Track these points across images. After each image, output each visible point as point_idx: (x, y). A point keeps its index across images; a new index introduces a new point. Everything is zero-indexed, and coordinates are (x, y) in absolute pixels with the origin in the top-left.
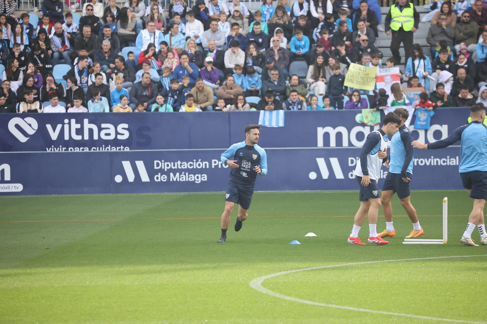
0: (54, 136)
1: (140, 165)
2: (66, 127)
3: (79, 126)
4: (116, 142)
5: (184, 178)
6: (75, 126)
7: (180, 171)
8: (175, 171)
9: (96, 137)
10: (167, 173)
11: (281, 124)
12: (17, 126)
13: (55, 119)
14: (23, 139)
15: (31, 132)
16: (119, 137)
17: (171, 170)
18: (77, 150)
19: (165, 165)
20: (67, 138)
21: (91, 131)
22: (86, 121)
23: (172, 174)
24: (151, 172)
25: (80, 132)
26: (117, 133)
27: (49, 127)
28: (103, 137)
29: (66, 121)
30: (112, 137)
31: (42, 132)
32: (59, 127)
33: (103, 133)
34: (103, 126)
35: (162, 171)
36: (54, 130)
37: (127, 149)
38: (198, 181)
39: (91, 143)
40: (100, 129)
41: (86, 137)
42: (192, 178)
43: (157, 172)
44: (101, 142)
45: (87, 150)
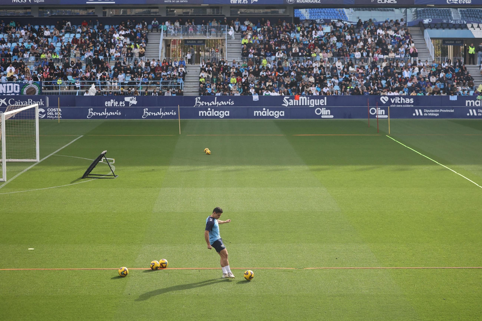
0: (393, 102)
1: (420, 111)
2: (396, 99)
3: (399, 99)
4: (410, 104)
5: (432, 114)
6: (398, 99)
7: (431, 113)
8: (430, 113)
9: (404, 102)
10: (428, 113)
11: (456, 99)
12: (383, 99)
13: (393, 97)
14: (384, 103)
15: (386, 101)
16: (411, 102)
17: (429, 112)
18: (399, 106)
19: (427, 111)
20: (396, 102)
21: (403, 100)
22: (402, 98)
23: (429, 113)
24: (423, 113)
25: (400, 101)
26: (410, 101)
27: (391, 99)
28: (406, 102)
29: (396, 98)
30: (409, 102)
31: (389, 100)
32: (394, 99)
33: (406, 101)
34: (406, 99)
35: (426, 113)
36: (393, 100)
37: (413, 106)
38: (436, 116)
39: (403, 104)
40: (405, 100)
41: (402, 102)
42: (435, 115)
43: (425, 113)
44: (405, 104)
45: (401, 106)
